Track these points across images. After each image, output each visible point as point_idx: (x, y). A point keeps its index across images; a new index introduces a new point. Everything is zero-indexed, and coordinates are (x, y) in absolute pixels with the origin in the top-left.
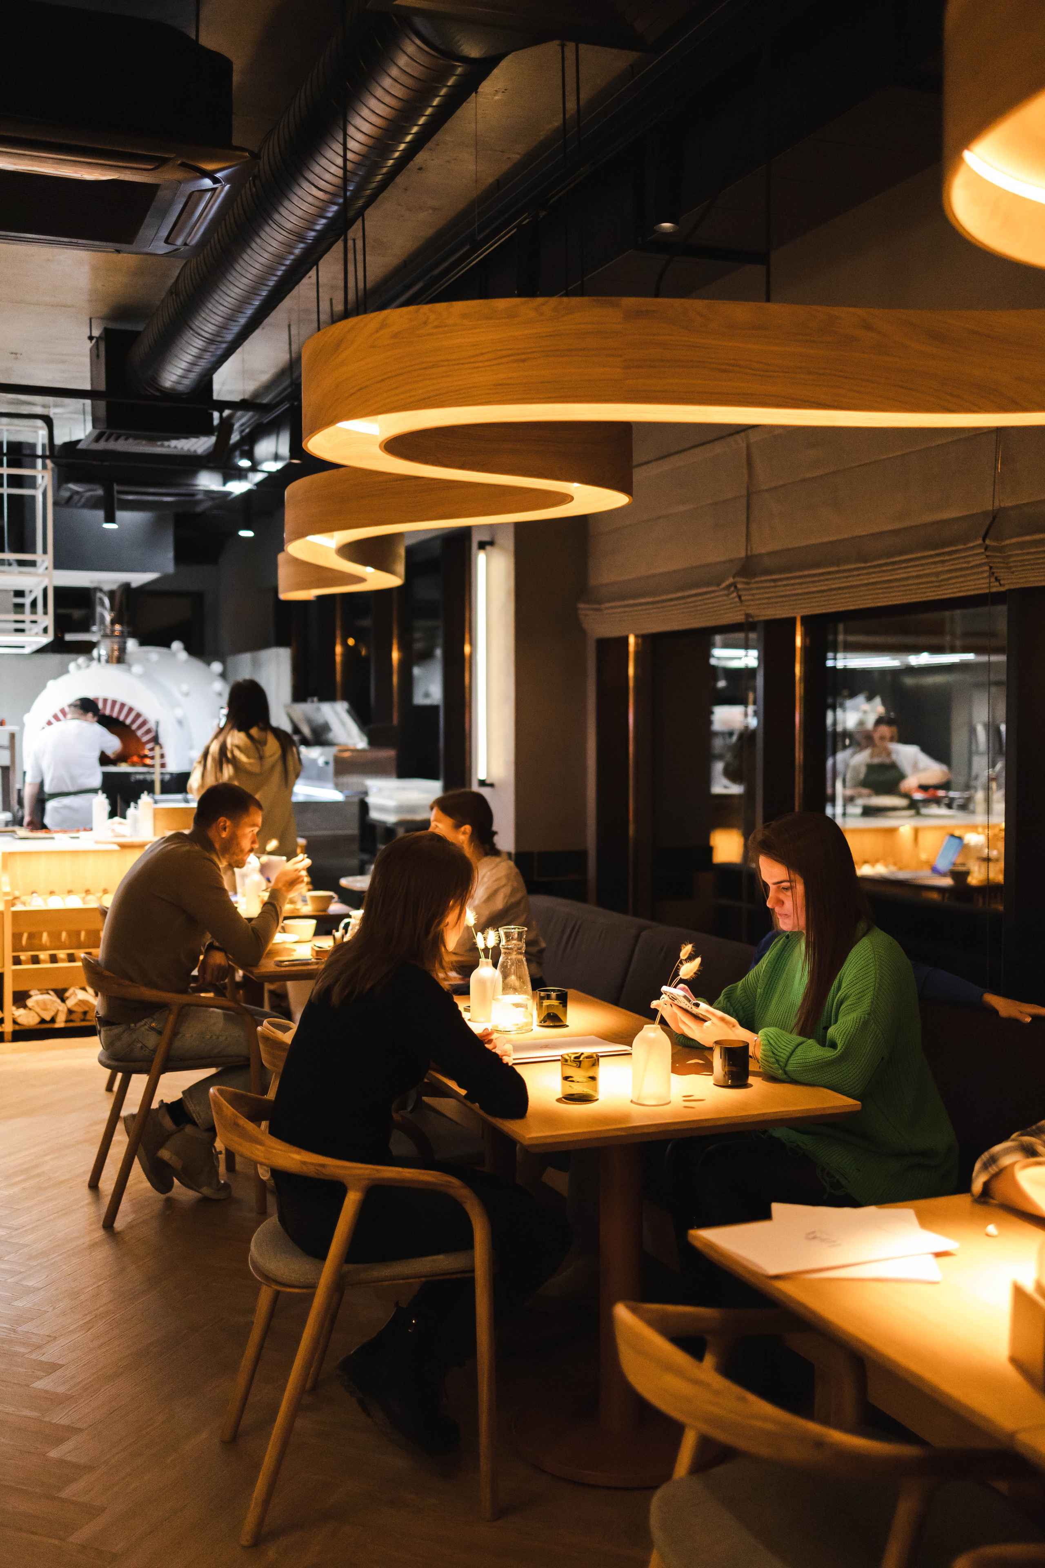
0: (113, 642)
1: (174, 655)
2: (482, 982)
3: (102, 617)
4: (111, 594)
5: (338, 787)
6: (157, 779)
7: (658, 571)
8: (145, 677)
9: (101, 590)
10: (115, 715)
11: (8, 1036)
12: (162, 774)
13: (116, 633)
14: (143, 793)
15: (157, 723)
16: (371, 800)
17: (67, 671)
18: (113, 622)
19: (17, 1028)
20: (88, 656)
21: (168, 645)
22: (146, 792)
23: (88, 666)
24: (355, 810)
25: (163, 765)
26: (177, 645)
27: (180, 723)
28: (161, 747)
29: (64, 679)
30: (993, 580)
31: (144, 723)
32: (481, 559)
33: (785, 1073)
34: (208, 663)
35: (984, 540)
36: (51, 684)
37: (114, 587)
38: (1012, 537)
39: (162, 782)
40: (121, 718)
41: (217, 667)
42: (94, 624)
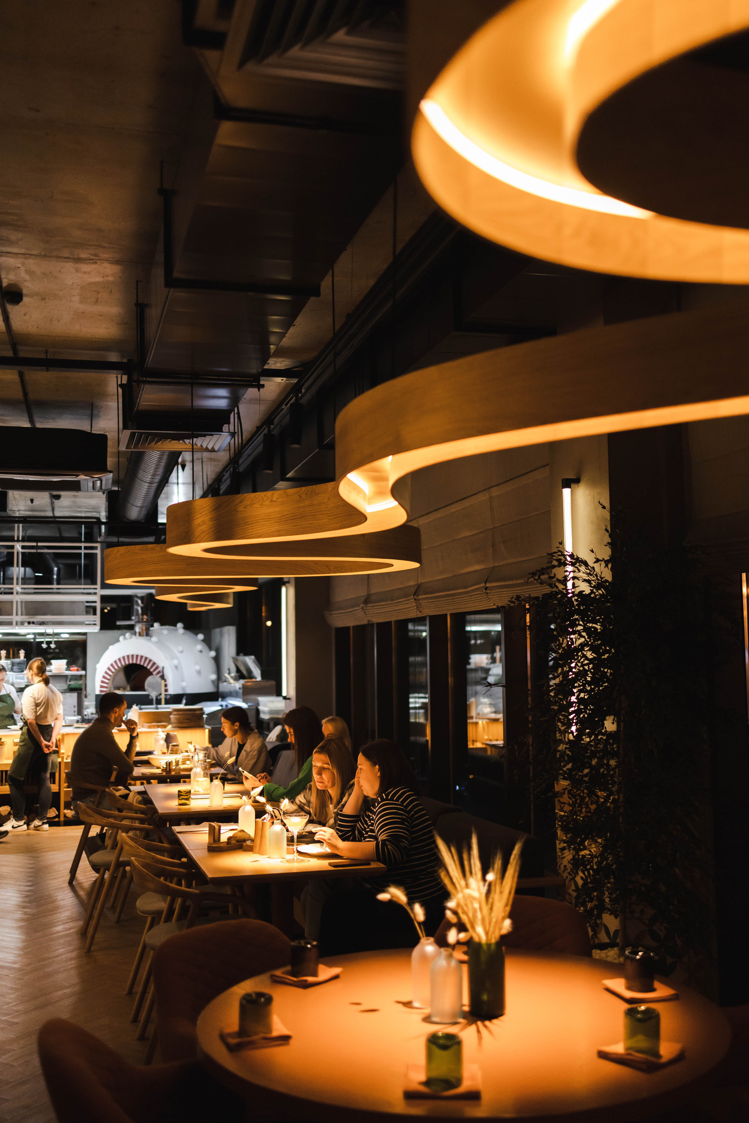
0: (142, 625)
1: (177, 630)
2: (196, 774)
3: (137, 610)
4: (142, 598)
5: (244, 701)
6: (163, 697)
7: (347, 598)
8: (159, 643)
9: (137, 596)
10: (142, 664)
11: (62, 823)
12: (166, 695)
13: (145, 620)
14: (134, 704)
15: (163, 668)
16: (261, 708)
17: (118, 641)
18: (143, 614)
19: (66, 819)
20: (132, 631)
21: (175, 625)
22: (135, 705)
23: (131, 638)
24: (254, 712)
25: (166, 691)
26: (180, 625)
27: (176, 667)
28: (165, 681)
29: (117, 645)
30: (418, 612)
31: (157, 668)
32: (284, 589)
33: (272, 798)
34: (196, 634)
35: (414, 596)
36: (111, 647)
37: (144, 595)
38: (422, 595)
39: (166, 699)
40: (145, 665)
41: (201, 636)
42: (133, 616)
